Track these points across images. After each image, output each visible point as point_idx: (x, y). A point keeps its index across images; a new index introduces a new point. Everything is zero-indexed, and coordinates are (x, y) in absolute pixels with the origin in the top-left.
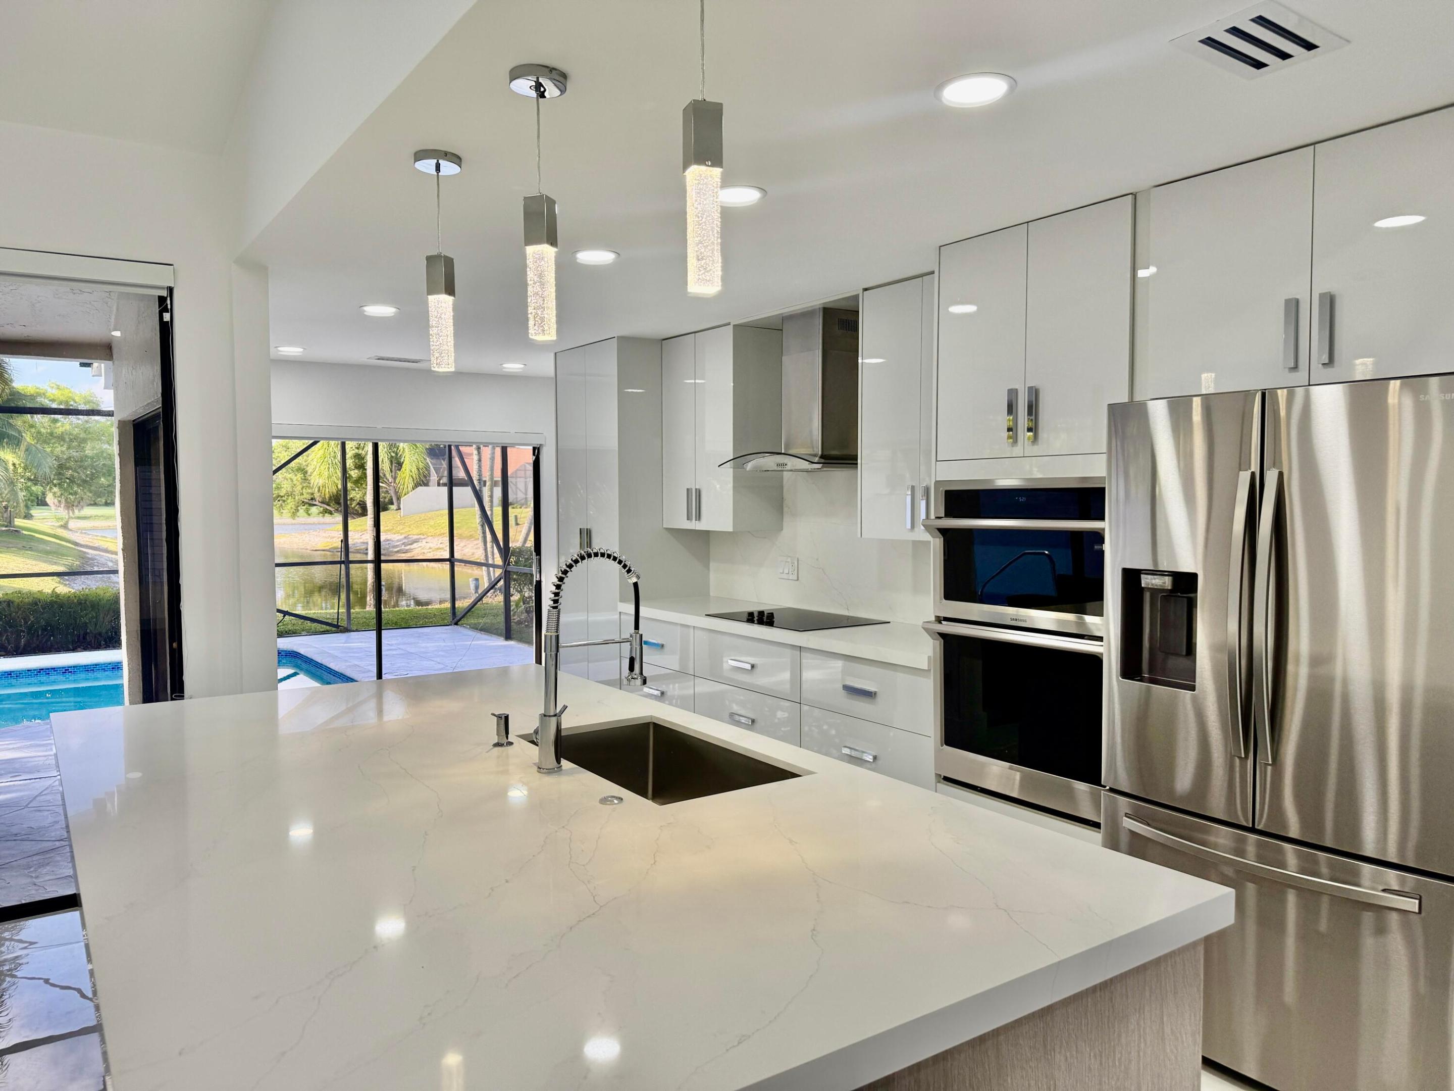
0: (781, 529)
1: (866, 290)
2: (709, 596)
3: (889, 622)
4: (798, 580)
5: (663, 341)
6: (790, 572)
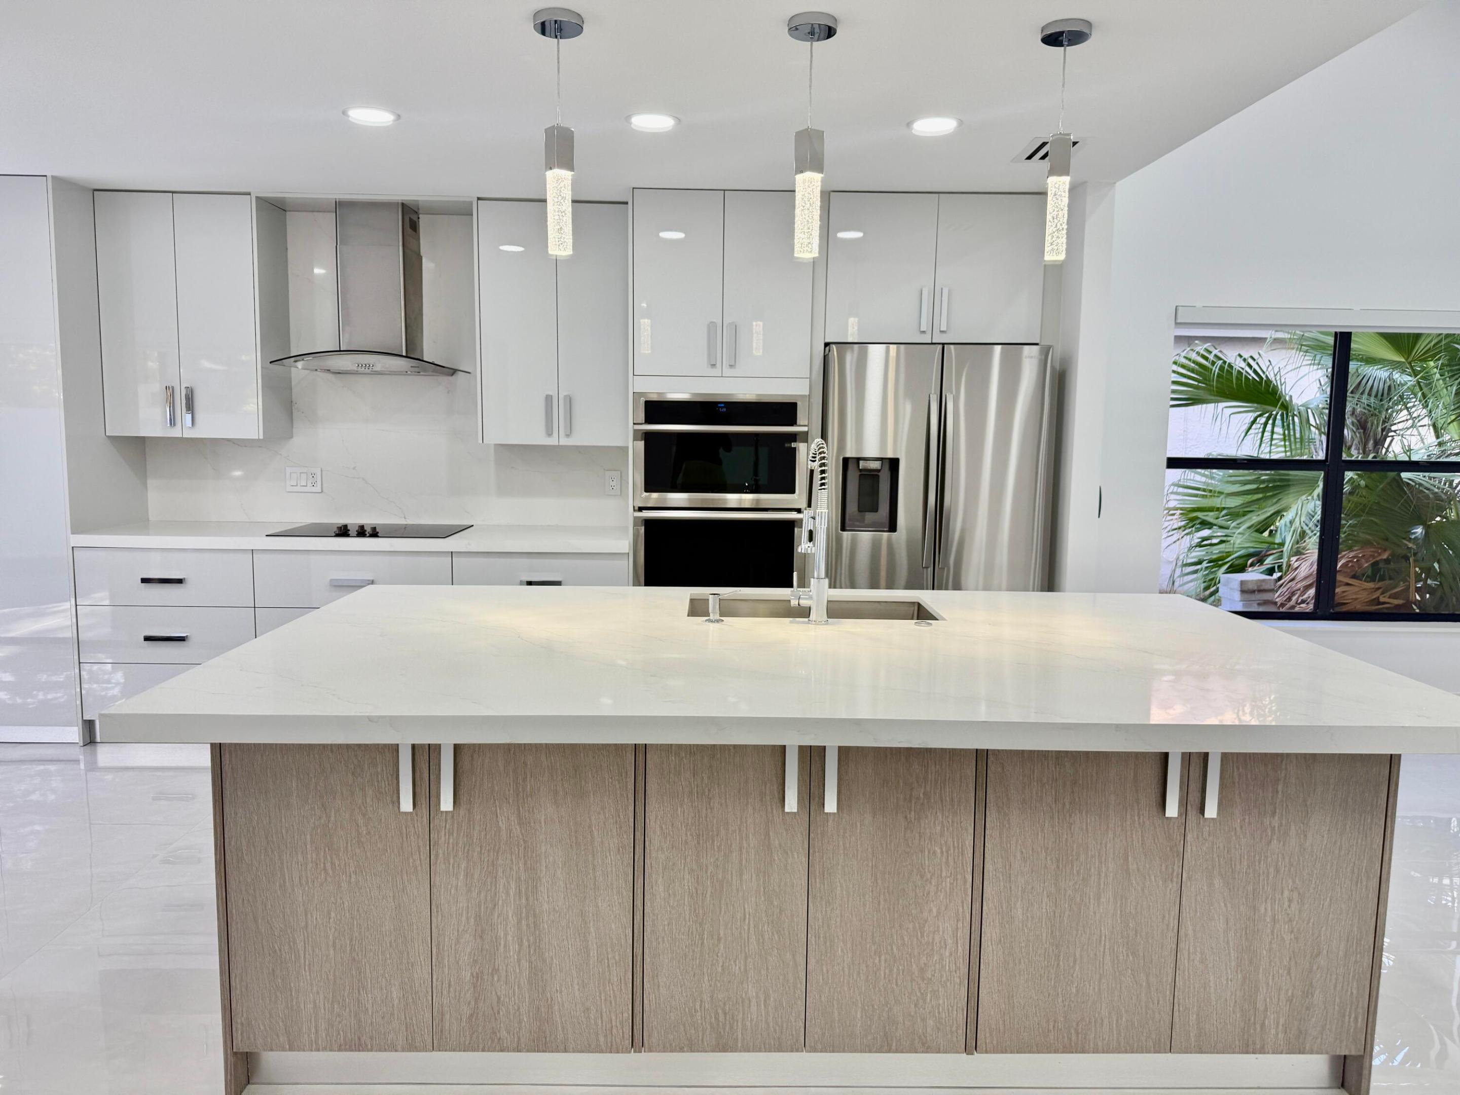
0: (292, 437)
1: (479, 199)
2: (148, 520)
3: (473, 526)
4: (322, 491)
5: (95, 192)
6: (309, 484)
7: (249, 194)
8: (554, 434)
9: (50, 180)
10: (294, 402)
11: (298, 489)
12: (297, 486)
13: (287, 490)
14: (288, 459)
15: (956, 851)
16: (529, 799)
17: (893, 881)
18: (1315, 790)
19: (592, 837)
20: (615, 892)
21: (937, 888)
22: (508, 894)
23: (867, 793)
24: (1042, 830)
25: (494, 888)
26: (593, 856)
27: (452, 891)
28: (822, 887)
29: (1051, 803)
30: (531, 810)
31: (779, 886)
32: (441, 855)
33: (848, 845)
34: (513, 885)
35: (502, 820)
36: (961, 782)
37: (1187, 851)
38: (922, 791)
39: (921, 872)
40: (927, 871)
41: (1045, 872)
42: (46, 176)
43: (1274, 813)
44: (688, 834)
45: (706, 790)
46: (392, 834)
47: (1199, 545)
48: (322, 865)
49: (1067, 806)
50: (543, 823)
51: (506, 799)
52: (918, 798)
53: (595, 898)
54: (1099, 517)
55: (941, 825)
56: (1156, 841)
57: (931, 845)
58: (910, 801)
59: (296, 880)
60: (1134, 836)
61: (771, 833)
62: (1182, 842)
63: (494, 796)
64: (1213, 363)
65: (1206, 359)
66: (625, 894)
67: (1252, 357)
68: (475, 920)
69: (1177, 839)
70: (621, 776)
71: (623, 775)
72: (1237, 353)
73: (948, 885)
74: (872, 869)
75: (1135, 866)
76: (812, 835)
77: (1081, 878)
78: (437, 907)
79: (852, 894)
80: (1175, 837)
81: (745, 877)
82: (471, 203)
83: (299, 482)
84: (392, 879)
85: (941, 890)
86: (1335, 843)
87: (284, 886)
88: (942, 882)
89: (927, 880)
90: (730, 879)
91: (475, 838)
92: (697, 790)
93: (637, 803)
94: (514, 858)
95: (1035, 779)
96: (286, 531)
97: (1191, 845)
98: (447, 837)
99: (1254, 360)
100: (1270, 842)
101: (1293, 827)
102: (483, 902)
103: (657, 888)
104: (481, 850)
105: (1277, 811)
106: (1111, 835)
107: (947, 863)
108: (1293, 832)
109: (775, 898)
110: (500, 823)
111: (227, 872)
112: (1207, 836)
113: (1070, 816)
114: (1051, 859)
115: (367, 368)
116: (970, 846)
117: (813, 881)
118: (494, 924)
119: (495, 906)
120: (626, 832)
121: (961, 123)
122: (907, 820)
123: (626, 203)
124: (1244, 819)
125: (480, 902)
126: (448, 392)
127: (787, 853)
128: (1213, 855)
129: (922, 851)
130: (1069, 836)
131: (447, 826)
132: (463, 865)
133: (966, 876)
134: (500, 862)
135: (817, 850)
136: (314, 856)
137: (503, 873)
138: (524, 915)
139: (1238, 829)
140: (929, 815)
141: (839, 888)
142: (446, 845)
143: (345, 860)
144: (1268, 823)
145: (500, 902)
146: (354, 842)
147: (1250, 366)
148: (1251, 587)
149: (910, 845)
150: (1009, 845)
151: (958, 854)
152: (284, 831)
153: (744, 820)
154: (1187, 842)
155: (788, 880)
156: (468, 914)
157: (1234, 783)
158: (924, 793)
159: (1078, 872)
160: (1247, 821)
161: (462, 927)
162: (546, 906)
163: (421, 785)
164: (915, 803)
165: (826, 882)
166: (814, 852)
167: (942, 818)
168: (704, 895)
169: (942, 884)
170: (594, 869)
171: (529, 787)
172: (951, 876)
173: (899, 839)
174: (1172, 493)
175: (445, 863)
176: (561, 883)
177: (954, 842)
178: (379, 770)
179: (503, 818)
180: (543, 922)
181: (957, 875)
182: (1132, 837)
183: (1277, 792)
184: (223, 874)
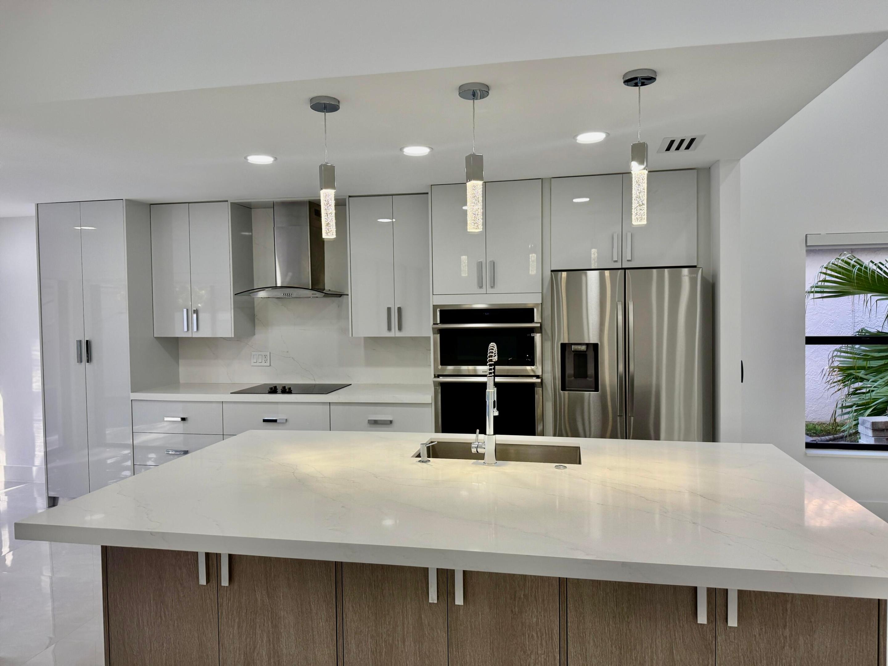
0: (254, 334)
1: (350, 197)
2: (179, 383)
3: (351, 384)
4: (270, 365)
5: (151, 205)
6: (263, 361)
7: (227, 201)
8: (392, 330)
9: (124, 201)
10: (255, 315)
11: (258, 364)
12: (257, 362)
13: (252, 365)
14: (252, 347)
15: (548, 636)
16: (274, 582)
17: (505, 654)
18: (817, 610)
19: (311, 610)
20: (326, 646)
21: (535, 662)
22: (262, 641)
23: (485, 593)
24: (608, 626)
25: (254, 637)
26: (312, 621)
27: (231, 636)
28: (457, 653)
29: (613, 607)
30: (274, 589)
31: (429, 652)
32: (224, 613)
33: (473, 627)
34: (265, 635)
35: (258, 594)
36: (549, 588)
37: (718, 650)
38: (523, 593)
39: (523, 649)
40: (527, 648)
41: (611, 656)
42: (122, 199)
43: (785, 627)
44: (370, 612)
45: (380, 584)
46: (197, 597)
47: (854, 393)
48: (159, 613)
49: (625, 610)
50: (282, 598)
51: (260, 581)
52: (520, 598)
53: (314, 649)
54: (742, 382)
55: (536, 617)
56: (694, 640)
57: (530, 630)
58: (515, 600)
59: (145, 624)
60: (676, 635)
61: (422, 616)
62: (714, 642)
63: (253, 579)
64: (854, 266)
65: (848, 264)
66: (331, 648)
67: (880, 263)
68: (244, 656)
69: (709, 640)
70: (327, 571)
71: (329, 571)
72: (870, 260)
73: (543, 660)
74: (490, 645)
75: (679, 657)
76: (449, 619)
77: (639, 663)
78: (222, 646)
79: (477, 660)
80: (708, 637)
81: (407, 643)
82: (345, 199)
83: (258, 361)
84: (197, 625)
85: (538, 663)
86: (837, 652)
87: (139, 625)
88: (539, 657)
89: (528, 655)
90: (397, 644)
91: (243, 604)
92: (374, 584)
93: (337, 590)
94: (265, 618)
95: (601, 589)
96: (241, 391)
97: (721, 645)
98: (227, 602)
99: (883, 265)
100: (784, 647)
101: (801, 638)
102: (248, 645)
103: (351, 646)
104: (247, 611)
105: (787, 624)
106: (659, 633)
107: (541, 644)
108: (801, 641)
109: (426, 659)
110: (257, 595)
111: (109, 614)
112: (733, 639)
113: (628, 617)
114: (616, 647)
115: (288, 296)
116: (557, 633)
117: (451, 650)
118: (255, 660)
119: (255, 648)
120: (331, 608)
121: (608, 135)
122: (513, 613)
123: (427, 193)
124: (761, 629)
125: (247, 645)
126: (338, 307)
127: (433, 630)
128: (739, 654)
129: (524, 634)
130: (628, 631)
131: (228, 595)
132: (237, 620)
133: (555, 654)
134: (258, 620)
135: (453, 629)
136: (155, 608)
137: (259, 628)
138: (272, 656)
139: (757, 636)
140: (528, 610)
141: (468, 656)
142: (227, 607)
143: (171, 612)
144: (781, 633)
145: (258, 646)
146: (176, 601)
147: (881, 269)
148: (880, 426)
149: (516, 630)
150: (584, 635)
151: (549, 638)
152: (139, 591)
153: (405, 606)
154: (718, 643)
155: (435, 648)
156: (240, 651)
157: (751, 601)
158: (524, 595)
159: (636, 658)
160: (764, 630)
161: (237, 660)
162: (284, 651)
163: (212, 568)
164: (518, 601)
165: (459, 651)
166: (451, 630)
167: (537, 612)
168: (381, 653)
169: (538, 659)
170: (312, 630)
171: (273, 574)
172: (544, 654)
173: (508, 626)
174: (836, 356)
175: (226, 618)
176: (293, 637)
177: (546, 630)
178: (189, 557)
179: (259, 593)
180: (283, 661)
181: (548, 653)
182: (675, 635)
183: (787, 610)
184: (107, 615)
